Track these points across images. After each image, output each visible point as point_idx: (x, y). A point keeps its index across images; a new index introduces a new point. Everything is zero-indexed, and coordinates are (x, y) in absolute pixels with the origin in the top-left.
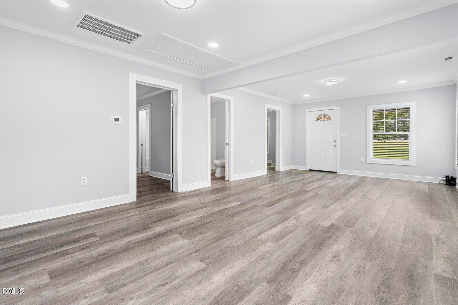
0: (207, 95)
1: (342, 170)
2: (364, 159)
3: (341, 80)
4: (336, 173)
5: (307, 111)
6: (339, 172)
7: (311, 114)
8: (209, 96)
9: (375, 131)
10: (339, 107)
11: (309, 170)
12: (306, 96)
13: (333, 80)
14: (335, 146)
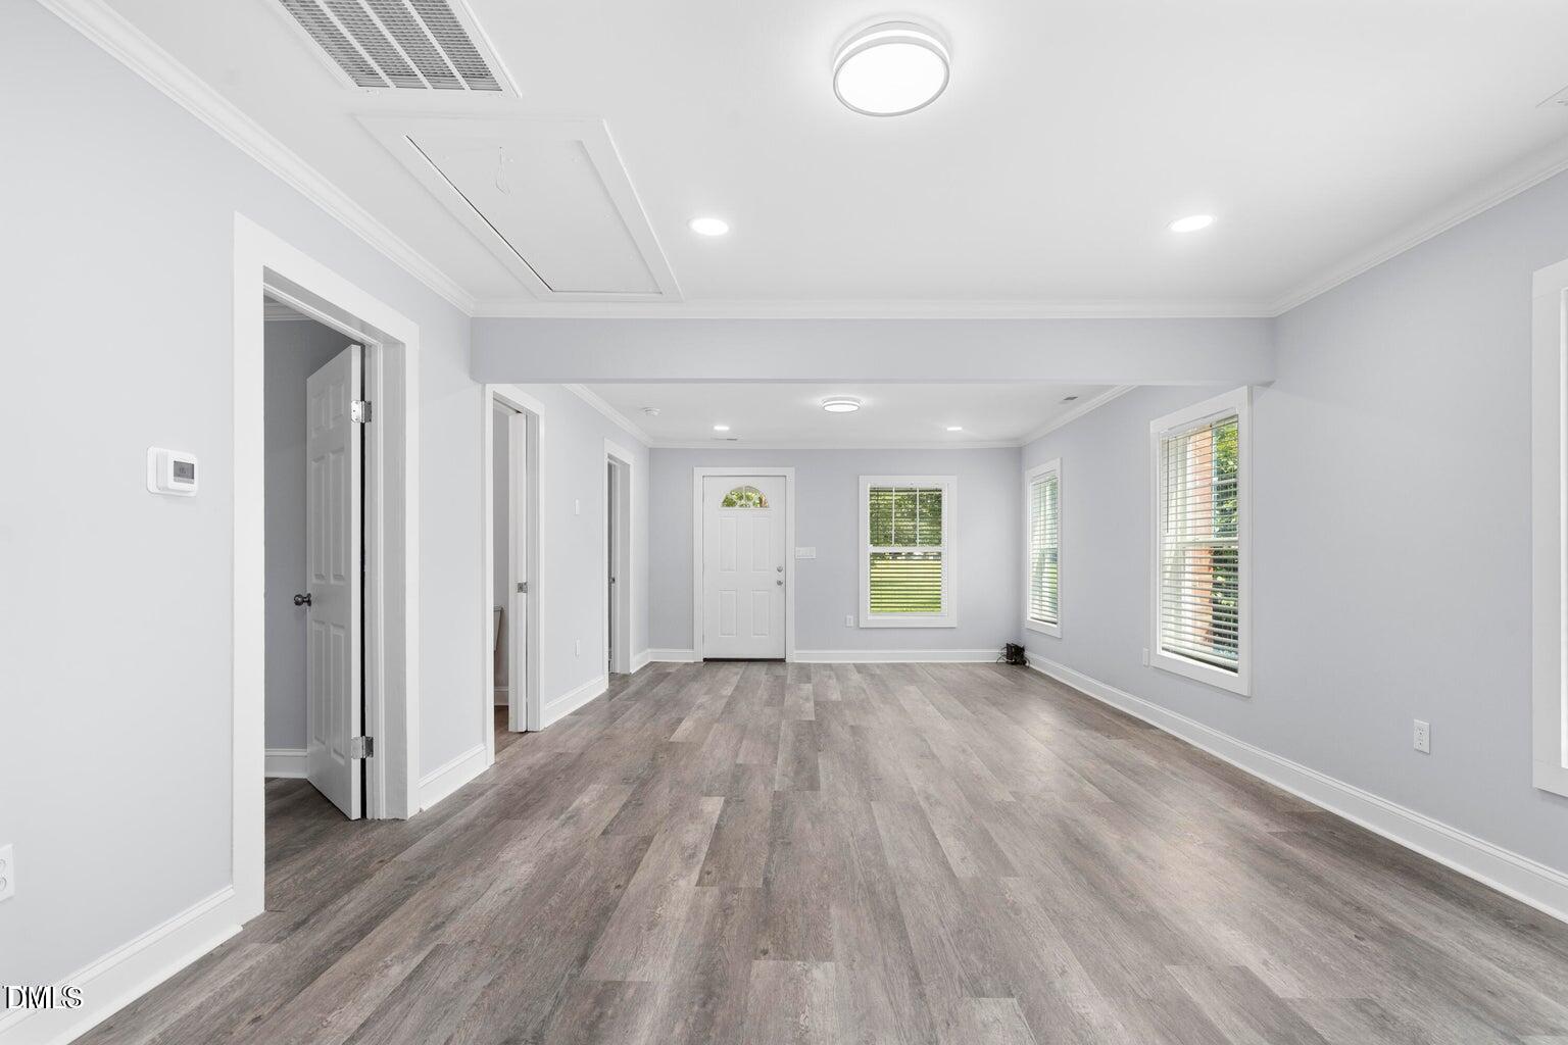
0: (485, 385)
1: (799, 652)
2: (852, 617)
3: (865, 401)
4: (782, 661)
5: (699, 472)
6: (794, 657)
7: (710, 485)
8: (490, 388)
9: (875, 541)
10: (790, 472)
11: (705, 660)
12: (721, 428)
13: (848, 399)
14: (780, 583)
